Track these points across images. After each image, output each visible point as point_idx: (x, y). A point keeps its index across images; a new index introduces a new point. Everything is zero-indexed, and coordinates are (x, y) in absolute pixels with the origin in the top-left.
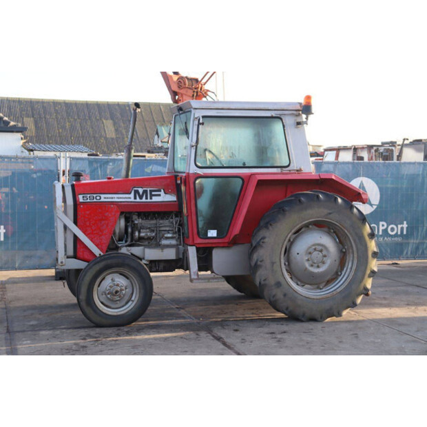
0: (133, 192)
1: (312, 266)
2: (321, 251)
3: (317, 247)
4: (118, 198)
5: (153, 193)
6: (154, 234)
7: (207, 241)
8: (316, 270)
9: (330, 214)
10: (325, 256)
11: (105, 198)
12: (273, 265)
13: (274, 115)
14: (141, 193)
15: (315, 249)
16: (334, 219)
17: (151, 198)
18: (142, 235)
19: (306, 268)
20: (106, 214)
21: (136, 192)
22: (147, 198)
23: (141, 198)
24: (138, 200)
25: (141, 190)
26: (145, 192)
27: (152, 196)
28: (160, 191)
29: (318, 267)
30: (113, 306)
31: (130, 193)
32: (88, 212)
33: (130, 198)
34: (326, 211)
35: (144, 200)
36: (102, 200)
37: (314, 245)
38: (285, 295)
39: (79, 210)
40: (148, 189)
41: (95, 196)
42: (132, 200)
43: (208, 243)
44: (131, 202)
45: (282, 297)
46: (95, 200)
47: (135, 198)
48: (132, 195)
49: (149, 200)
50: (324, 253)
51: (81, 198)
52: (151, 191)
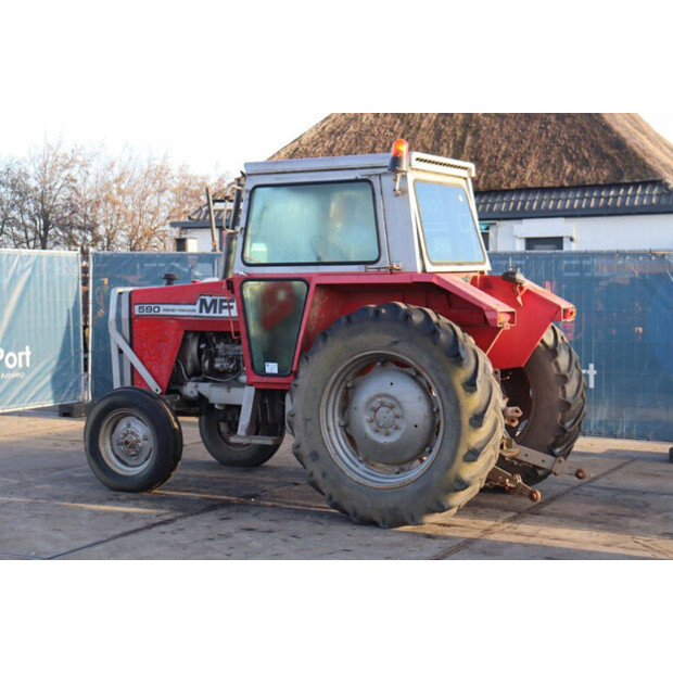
0: (199, 302)
1: (377, 431)
2: (392, 407)
3: (384, 399)
4: (180, 310)
5: (224, 304)
6: (232, 366)
7: (265, 379)
8: (382, 439)
9: (395, 343)
10: (397, 417)
12: (306, 424)
13: (360, 177)
14: (208, 304)
15: (382, 404)
16: (404, 352)
17: (220, 312)
18: (217, 365)
19: (366, 435)
21: (204, 302)
22: (215, 312)
23: (208, 311)
25: (209, 300)
26: (214, 302)
27: (222, 307)
29: (387, 434)
30: (129, 463)
31: (195, 304)
32: (144, 329)
33: (194, 311)
34: (389, 339)
35: (211, 314)
36: (161, 312)
37: (379, 396)
38: (324, 475)
39: (134, 325)
41: (153, 306)
42: (197, 313)
43: (267, 383)
44: (195, 316)
45: (320, 477)
46: (153, 313)
47: (201, 311)
48: (197, 307)
49: (218, 315)
50: (397, 411)
51: (137, 310)
52: (221, 301)
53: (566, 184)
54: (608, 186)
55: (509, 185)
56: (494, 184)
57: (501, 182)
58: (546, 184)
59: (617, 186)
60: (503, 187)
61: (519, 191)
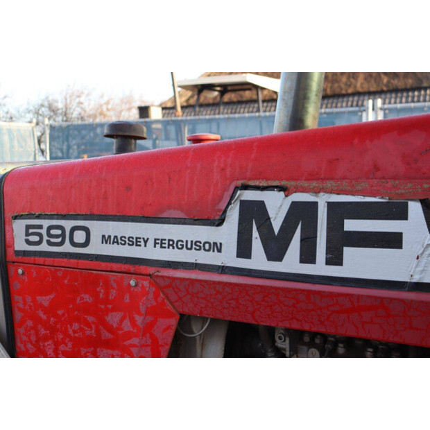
0: (234, 215)
4: (161, 243)
5: (351, 225)
11: (106, 240)
17: (335, 258)
20: (113, 318)
21: (254, 214)
22: (308, 255)
23: (276, 250)
24: (259, 260)
26: (302, 214)
27: (339, 242)
28: (402, 214)
31: (220, 222)
32: (45, 300)
33: (218, 247)
35: (291, 263)
36: (96, 248)
40: (323, 200)
41: (68, 224)
42: (229, 257)
44: (223, 270)
46: (67, 248)
47: (244, 250)
48: (228, 233)
49: (320, 268)
52: (338, 212)
53: (385, 89)
54: (413, 89)
55: (346, 91)
56: (337, 91)
57: (342, 89)
58: (372, 89)
59: (419, 89)
60: (344, 92)
61: (353, 94)
